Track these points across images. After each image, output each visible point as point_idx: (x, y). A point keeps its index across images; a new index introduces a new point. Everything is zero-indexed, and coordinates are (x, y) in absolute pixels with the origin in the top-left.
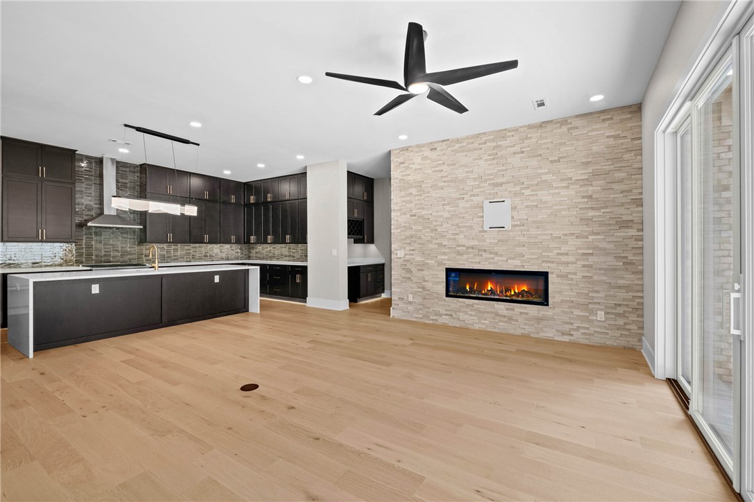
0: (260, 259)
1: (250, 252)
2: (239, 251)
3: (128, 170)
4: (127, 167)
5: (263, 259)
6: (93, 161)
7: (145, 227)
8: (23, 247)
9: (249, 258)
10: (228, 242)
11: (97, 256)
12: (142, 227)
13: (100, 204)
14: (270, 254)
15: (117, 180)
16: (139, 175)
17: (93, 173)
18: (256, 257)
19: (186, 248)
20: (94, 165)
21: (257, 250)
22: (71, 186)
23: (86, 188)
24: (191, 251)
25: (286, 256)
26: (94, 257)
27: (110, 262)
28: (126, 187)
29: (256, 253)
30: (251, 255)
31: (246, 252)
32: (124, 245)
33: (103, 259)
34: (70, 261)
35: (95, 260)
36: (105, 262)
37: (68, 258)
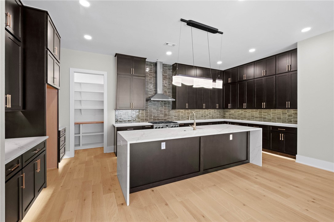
0: (233, 118)
1: (225, 114)
2: (218, 113)
3: (167, 68)
4: (167, 67)
5: (235, 118)
6: (152, 64)
7: (176, 100)
8: (125, 112)
9: (224, 117)
10: (214, 108)
11: (154, 117)
12: (175, 100)
13: (155, 88)
14: (242, 116)
15: (163, 74)
16: (172, 71)
17: (152, 71)
18: (229, 117)
20: (153, 67)
21: (231, 113)
22: (143, 78)
23: (149, 79)
25: (257, 118)
26: (152, 117)
27: (159, 120)
28: (166, 78)
29: (230, 115)
30: (226, 116)
31: (222, 114)
32: (165, 111)
33: (157, 118)
34: (143, 119)
35: (153, 119)
36: (157, 120)
37: (142, 118)
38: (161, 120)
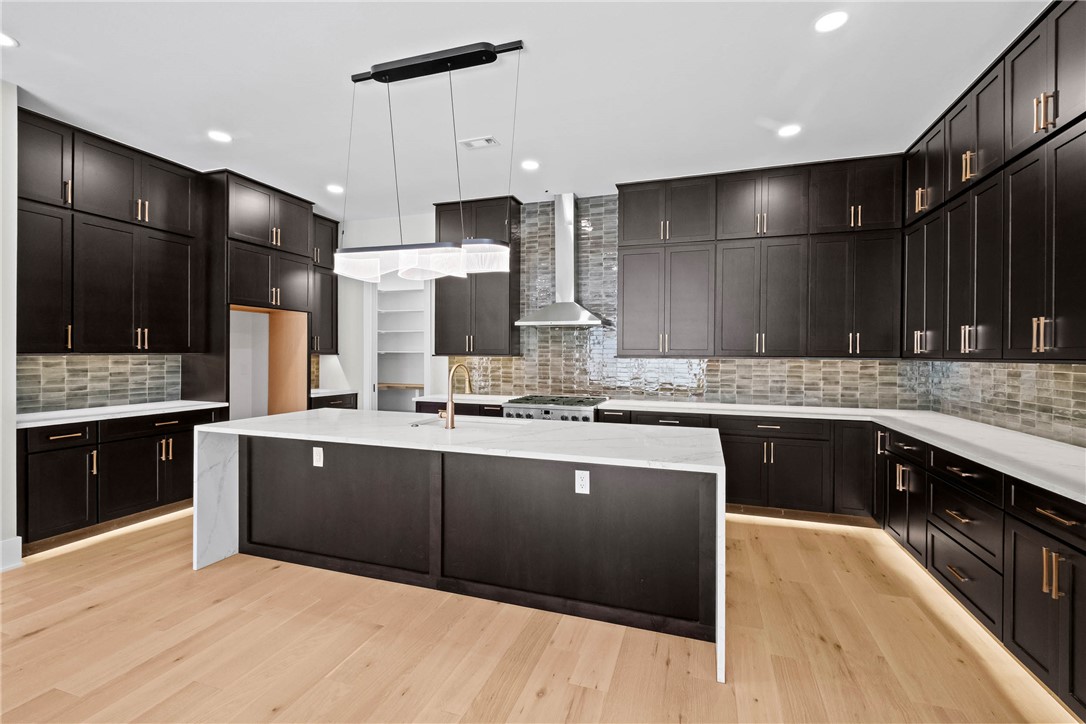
2: (894, 379)
11: (555, 380)
12: (599, 322)
16: (619, 215)
17: (549, 232)
19: (722, 366)
20: (551, 216)
24: (736, 376)
26: (550, 382)
27: (573, 392)
33: (563, 385)
34: (520, 386)
35: (552, 386)
36: (566, 392)
37: (518, 382)
38: (578, 392)
